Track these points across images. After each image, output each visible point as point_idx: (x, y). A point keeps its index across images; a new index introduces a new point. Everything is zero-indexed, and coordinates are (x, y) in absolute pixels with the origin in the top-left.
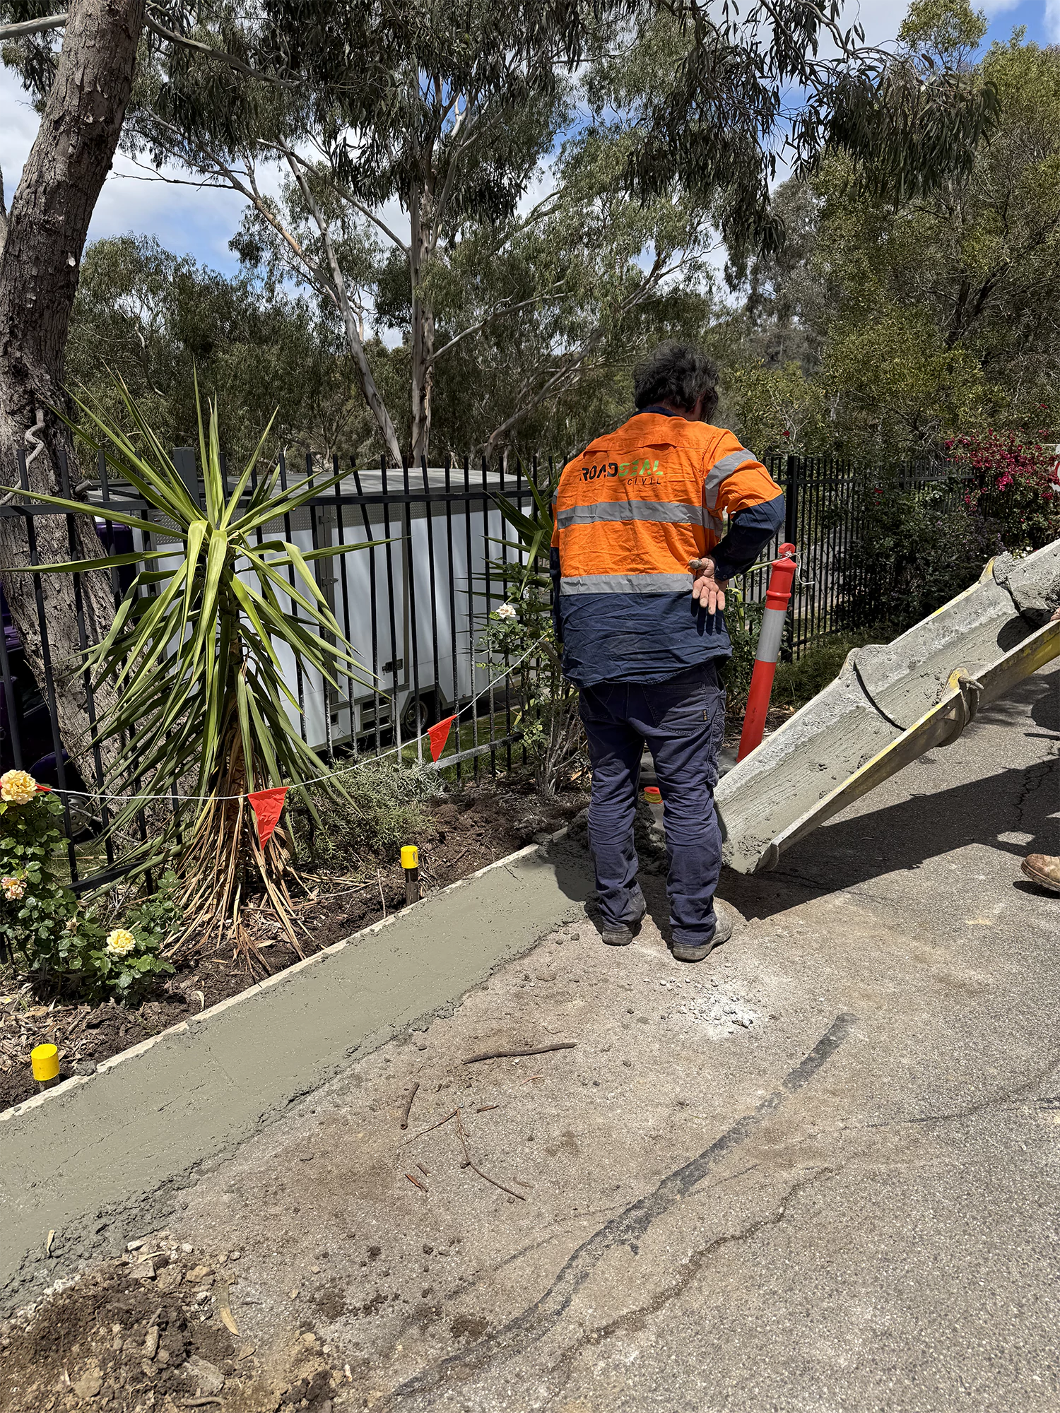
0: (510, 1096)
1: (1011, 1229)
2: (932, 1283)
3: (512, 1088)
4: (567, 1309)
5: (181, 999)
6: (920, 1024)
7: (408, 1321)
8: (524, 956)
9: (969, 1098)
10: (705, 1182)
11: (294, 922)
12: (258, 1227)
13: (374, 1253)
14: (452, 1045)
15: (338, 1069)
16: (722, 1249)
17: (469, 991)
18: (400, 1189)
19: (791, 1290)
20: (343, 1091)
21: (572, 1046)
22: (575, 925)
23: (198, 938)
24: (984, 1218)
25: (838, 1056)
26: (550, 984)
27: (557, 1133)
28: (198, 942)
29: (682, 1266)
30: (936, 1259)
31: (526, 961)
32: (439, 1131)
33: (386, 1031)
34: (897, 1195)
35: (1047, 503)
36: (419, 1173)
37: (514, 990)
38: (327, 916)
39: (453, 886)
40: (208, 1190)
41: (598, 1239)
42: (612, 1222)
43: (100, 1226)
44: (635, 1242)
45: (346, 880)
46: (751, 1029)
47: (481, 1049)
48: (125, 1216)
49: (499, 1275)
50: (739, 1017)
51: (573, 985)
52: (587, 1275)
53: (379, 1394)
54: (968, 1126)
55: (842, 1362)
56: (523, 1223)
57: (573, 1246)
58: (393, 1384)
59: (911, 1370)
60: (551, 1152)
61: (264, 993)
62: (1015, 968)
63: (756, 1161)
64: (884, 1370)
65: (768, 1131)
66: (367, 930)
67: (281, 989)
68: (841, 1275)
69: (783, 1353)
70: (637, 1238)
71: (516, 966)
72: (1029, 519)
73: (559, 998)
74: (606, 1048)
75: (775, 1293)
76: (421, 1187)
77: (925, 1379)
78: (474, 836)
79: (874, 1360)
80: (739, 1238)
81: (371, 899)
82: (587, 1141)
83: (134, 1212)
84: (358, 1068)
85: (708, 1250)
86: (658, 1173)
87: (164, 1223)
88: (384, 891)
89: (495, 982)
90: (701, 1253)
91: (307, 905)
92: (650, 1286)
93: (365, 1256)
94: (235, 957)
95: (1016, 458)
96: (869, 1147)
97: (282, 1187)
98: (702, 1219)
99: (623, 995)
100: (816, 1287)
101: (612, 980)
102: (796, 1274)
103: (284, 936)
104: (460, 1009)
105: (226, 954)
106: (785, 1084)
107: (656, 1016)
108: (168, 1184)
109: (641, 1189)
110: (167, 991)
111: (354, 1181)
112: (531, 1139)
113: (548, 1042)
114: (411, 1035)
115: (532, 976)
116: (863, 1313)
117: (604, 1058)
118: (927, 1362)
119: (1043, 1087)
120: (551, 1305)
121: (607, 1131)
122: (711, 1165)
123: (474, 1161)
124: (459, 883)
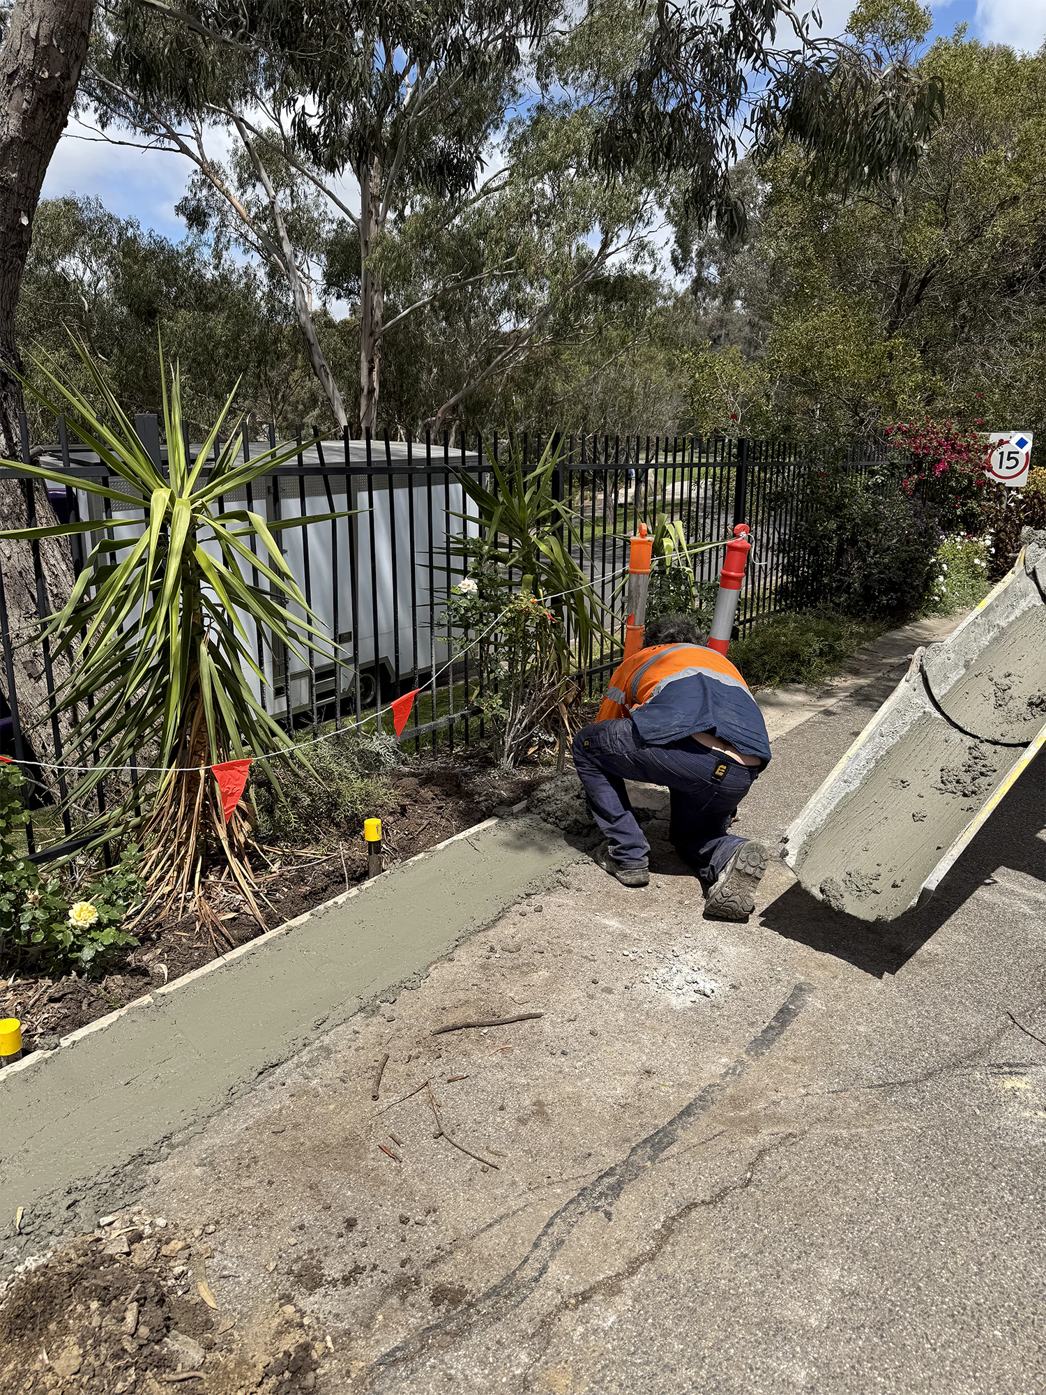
0: (479, 1066)
1: (968, 1191)
2: (895, 1243)
3: (481, 1058)
4: (544, 1276)
5: (143, 972)
6: (874, 993)
7: (387, 1291)
8: (488, 928)
9: (924, 1065)
10: (674, 1149)
11: (256, 894)
12: (232, 1200)
13: (351, 1224)
14: (421, 1016)
15: (307, 1041)
16: (693, 1213)
17: (435, 962)
18: (373, 1160)
19: (761, 1252)
20: (312, 1063)
21: (538, 1016)
22: (538, 897)
23: (158, 911)
24: (943, 1180)
25: (798, 1025)
26: (515, 955)
27: (527, 1102)
28: (159, 914)
29: (655, 1231)
30: (898, 1220)
31: (491, 933)
32: (410, 1102)
33: (354, 1003)
34: (859, 1159)
35: (980, 489)
36: (392, 1144)
37: (480, 961)
38: (290, 889)
39: (415, 858)
40: (180, 1164)
41: (572, 1207)
42: (585, 1189)
43: (70, 1202)
44: (608, 1208)
45: (308, 852)
46: (713, 998)
47: (449, 1020)
48: (95, 1191)
49: (476, 1243)
50: (701, 986)
51: (538, 956)
52: (563, 1241)
53: (362, 1364)
54: (923, 1091)
55: (813, 1322)
56: (498, 1192)
57: (548, 1213)
58: (375, 1355)
59: (878, 1328)
60: (522, 1121)
61: (228, 966)
62: (962, 939)
63: (722, 1128)
64: (853, 1329)
65: (733, 1099)
66: (330, 903)
67: (245, 962)
68: (809, 1237)
69: (755, 1313)
70: (610, 1204)
71: (481, 937)
72: (964, 505)
73: (524, 968)
74: (572, 1018)
75: (746, 1256)
76: (395, 1157)
77: (892, 1336)
78: (435, 809)
79: (843, 1319)
80: (709, 1203)
81: (333, 872)
82: (558, 1110)
83: (105, 1187)
84: (326, 1040)
85: (680, 1215)
86: (628, 1140)
87: (135, 1199)
88: (347, 864)
89: (461, 954)
90: (673, 1219)
91: (269, 878)
92: (625, 1252)
93: (342, 1228)
94: (198, 929)
95: (952, 445)
96: (831, 1112)
97: (255, 1160)
98: (673, 1185)
99: (587, 965)
100: (785, 1250)
101: (576, 950)
102: (766, 1237)
103: (246, 909)
104: (427, 980)
105: (188, 926)
106: (747, 1052)
107: (619, 986)
108: (139, 1158)
109: (613, 1157)
110: (129, 964)
111: (328, 1152)
112: (502, 1108)
113: (516, 1012)
114: (379, 1007)
115: (498, 948)
116: (831, 1274)
117: (571, 1028)
118: (894, 1320)
119: (993, 1052)
120: (529, 1272)
121: (577, 1099)
122: (680, 1132)
123: (447, 1131)
124: (421, 855)
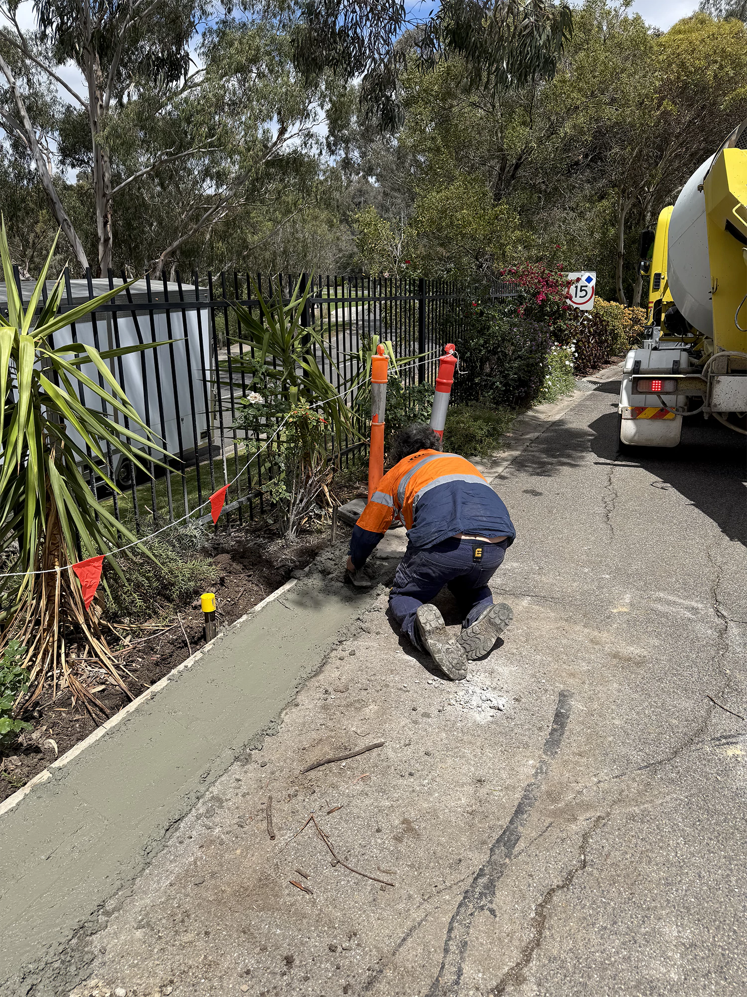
0: (348, 796)
1: (737, 843)
2: (705, 896)
3: (347, 788)
4: (462, 978)
5: (37, 750)
6: (615, 692)
8: (317, 673)
9: (669, 745)
10: (521, 845)
11: (117, 667)
12: (178, 957)
13: (289, 961)
14: (287, 758)
15: (199, 794)
16: (555, 898)
17: (283, 709)
18: (289, 896)
19: (615, 923)
20: (210, 813)
21: (380, 745)
22: (348, 643)
23: (32, 689)
24: (716, 837)
25: (572, 725)
26: (346, 694)
27: (397, 822)
28: (33, 693)
29: (532, 919)
30: (700, 876)
31: (321, 677)
32: (303, 836)
33: (228, 754)
34: (654, 830)
35: (565, 312)
36: (301, 878)
37: (320, 703)
38: (143, 658)
39: (241, 620)
40: (120, 930)
41: (463, 910)
42: (467, 892)
43: (29, 987)
44: (489, 905)
45: (149, 625)
46: (505, 712)
47: (313, 757)
48: (49, 973)
49: (398, 958)
50: (495, 703)
51: (364, 693)
52: (466, 943)
54: (677, 767)
55: (674, 976)
56: (401, 906)
57: (446, 919)
59: (720, 971)
60: (398, 839)
61: (109, 734)
62: (657, 642)
63: (549, 820)
64: (703, 976)
65: (549, 794)
66: (181, 667)
67: (124, 728)
68: (644, 903)
69: (631, 978)
70: (491, 902)
71: (314, 683)
72: (554, 323)
73: (357, 705)
74: (407, 742)
75: (605, 928)
76: (307, 890)
77: (733, 977)
78: (247, 578)
79: (694, 969)
80: (563, 887)
81: (177, 639)
82: (423, 825)
83: (56, 965)
84: (215, 790)
85: (545, 902)
86: (484, 843)
87: (89, 971)
88: (186, 631)
89: (301, 698)
90: (540, 905)
91: (125, 651)
92: (516, 943)
93: (281, 966)
94: (74, 703)
95: (547, 281)
96: (620, 794)
97: (187, 914)
98: (531, 876)
99: (404, 696)
100: (631, 917)
101: (391, 684)
102: (614, 909)
103: (111, 680)
104: (283, 725)
105: (64, 702)
106: (545, 753)
107: (434, 711)
108: (82, 931)
109: (478, 859)
110: (21, 744)
111: (248, 896)
112: (378, 831)
113: (362, 743)
114: (250, 755)
115: (330, 690)
116: (671, 931)
117: (409, 751)
118: (728, 962)
119: (710, 729)
120: (449, 977)
121: (434, 813)
122: (520, 829)
123: (341, 857)
124: (245, 617)
